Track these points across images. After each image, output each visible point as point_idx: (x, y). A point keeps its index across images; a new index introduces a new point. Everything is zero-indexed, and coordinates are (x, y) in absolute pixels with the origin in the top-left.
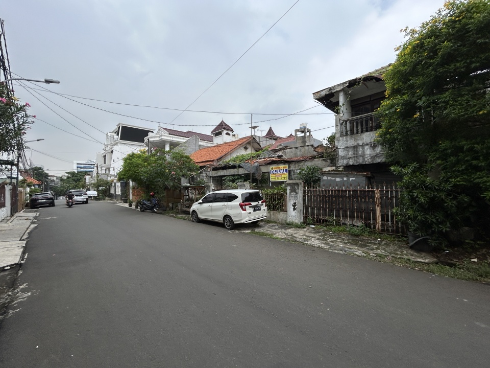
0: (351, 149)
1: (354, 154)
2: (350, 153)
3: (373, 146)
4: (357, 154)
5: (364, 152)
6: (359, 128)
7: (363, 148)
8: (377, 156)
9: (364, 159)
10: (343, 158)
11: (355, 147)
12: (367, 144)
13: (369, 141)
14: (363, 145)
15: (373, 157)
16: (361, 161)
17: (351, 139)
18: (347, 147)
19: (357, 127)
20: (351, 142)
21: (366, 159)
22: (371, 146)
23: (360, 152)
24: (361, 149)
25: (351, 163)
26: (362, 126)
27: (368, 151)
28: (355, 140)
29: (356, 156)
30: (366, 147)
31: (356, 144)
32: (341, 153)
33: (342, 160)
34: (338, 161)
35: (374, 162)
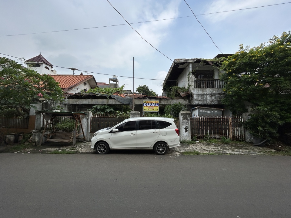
0: (200, 96)
1: (202, 98)
2: (200, 98)
3: (211, 96)
4: (203, 99)
5: (206, 98)
6: (204, 85)
7: (206, 96)
8: (213, 101)
9: (207, 102)
10: (196, 100)
11: (203, 95)
12: (208, 95)
13: (209, 93)
14: (207, 95)
15: (211, 101)
16: (205, 103)
17: (200, 90)
18: (198, 94)
19: (203, 85)
20: (200, 92)
21: (208, 102)
22: (210, 96)
23: (205, 98)
24: (205, 97)
25: (200, 103)
26: (205, 85)
27: (209, 98)
28: (203, 91)
29: (203, 100)
30: (208, 96)
31: (203, 93)
32: (195, 97)
33: (195, 101)
34: (193, 101)
35: (212, 104)
